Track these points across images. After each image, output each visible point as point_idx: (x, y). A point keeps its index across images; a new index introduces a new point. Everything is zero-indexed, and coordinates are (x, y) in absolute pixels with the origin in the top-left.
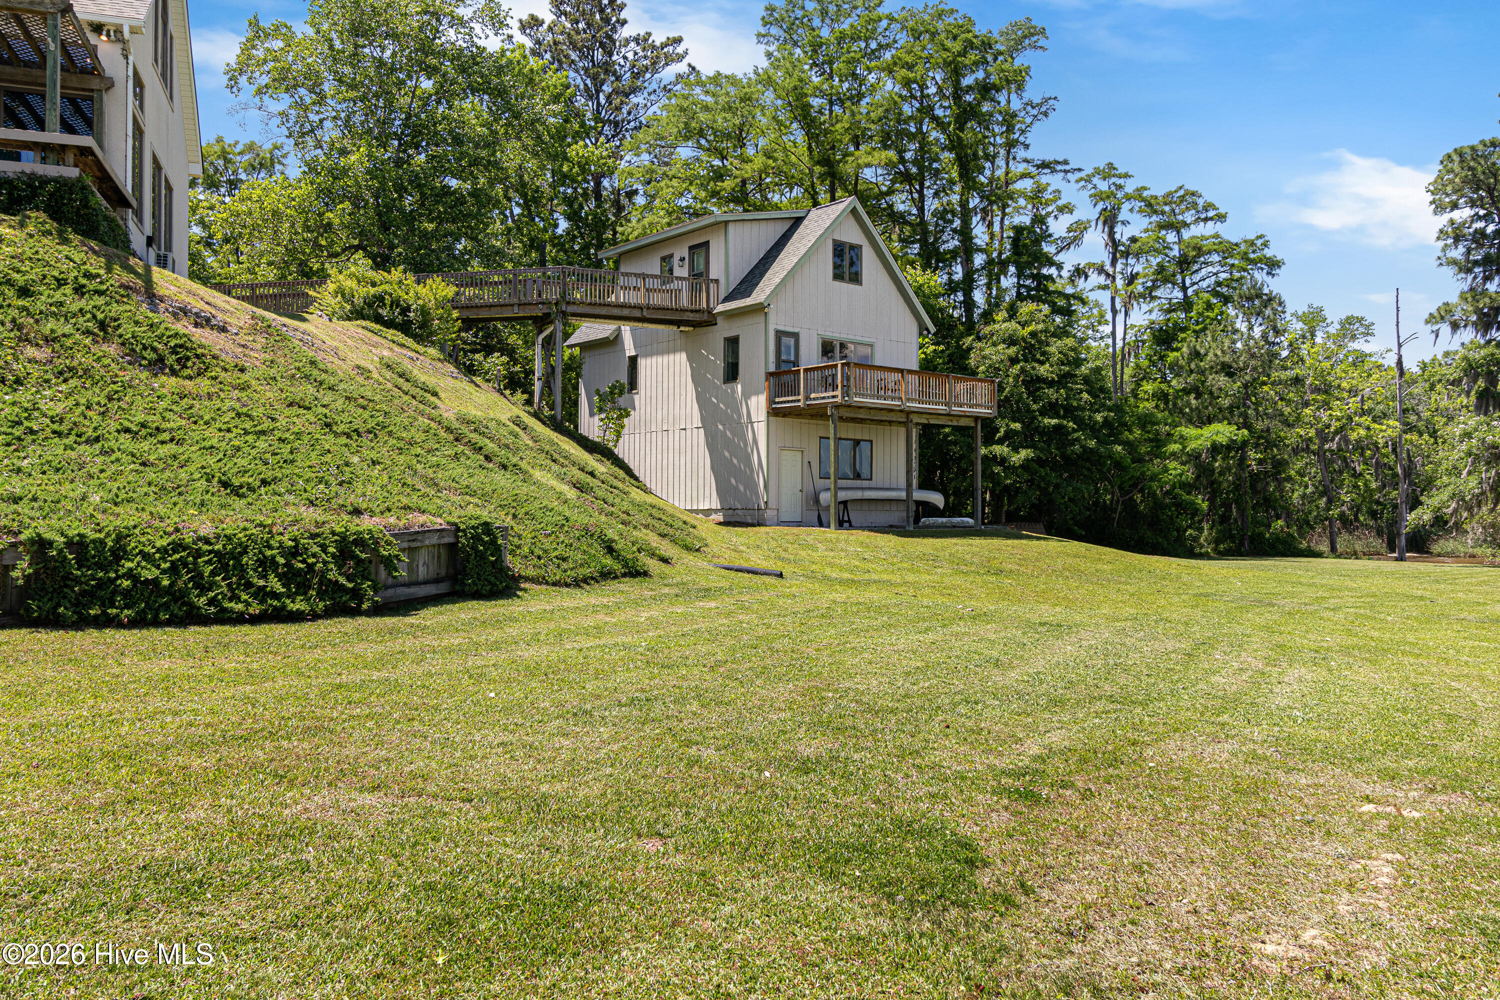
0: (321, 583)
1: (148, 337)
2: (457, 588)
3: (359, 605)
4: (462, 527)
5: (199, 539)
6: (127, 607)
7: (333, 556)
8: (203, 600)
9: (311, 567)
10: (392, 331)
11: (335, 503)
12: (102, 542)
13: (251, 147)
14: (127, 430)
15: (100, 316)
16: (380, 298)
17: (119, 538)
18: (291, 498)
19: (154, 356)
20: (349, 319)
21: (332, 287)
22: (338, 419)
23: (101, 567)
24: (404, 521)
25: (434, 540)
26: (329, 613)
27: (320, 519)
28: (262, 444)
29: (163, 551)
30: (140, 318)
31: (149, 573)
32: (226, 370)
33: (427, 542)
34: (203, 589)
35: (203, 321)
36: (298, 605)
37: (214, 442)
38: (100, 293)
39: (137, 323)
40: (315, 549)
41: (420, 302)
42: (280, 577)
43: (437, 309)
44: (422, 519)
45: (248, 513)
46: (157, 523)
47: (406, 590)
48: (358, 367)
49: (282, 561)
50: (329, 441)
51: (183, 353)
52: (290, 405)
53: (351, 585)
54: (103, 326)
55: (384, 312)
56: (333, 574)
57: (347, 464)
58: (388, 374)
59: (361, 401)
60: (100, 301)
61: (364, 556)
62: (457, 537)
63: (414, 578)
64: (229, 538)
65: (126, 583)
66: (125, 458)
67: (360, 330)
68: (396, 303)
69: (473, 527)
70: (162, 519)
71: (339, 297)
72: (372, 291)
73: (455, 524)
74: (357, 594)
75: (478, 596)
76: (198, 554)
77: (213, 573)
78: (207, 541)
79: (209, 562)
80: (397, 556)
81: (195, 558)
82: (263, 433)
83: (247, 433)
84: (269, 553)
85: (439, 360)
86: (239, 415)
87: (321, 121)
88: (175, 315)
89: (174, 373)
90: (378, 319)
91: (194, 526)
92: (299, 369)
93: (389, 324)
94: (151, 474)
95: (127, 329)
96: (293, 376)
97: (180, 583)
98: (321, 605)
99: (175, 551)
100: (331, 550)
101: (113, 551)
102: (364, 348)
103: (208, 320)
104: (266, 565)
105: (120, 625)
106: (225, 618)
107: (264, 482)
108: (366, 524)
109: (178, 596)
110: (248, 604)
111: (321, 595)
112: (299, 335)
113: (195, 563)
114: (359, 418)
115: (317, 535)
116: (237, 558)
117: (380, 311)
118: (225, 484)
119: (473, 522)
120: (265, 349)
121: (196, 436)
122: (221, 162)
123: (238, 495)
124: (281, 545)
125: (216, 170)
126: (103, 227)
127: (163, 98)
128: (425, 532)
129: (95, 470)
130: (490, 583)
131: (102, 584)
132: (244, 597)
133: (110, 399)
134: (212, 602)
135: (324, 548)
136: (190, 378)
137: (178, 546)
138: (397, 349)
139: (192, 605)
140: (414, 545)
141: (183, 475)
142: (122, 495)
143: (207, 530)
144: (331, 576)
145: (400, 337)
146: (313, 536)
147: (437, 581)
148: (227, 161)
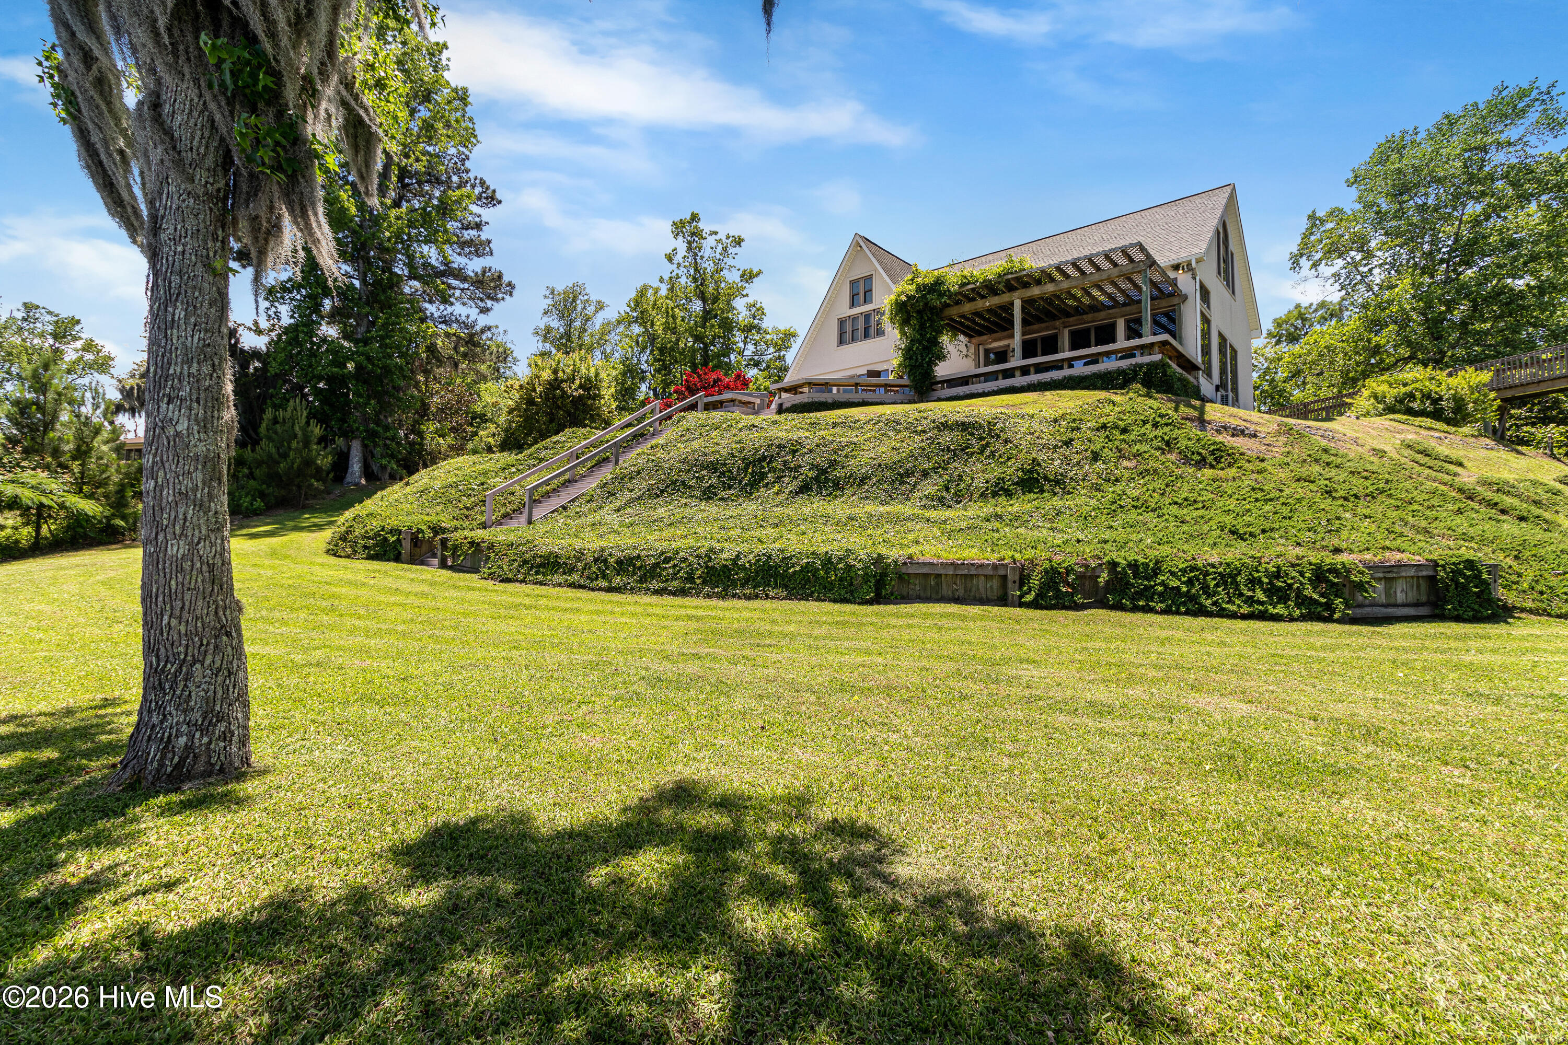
0: (1297, 597)
1: (1197, 447)
2: (1437, 611)
3: (1331, 615)
4: (1441, 563)
5: (1209, 565)
6: (1161, 602)
7: (1310, 579)
8: (1209, 601)
9: (1290, 586)
10: (1420, 419)
11: (1318, 545)
12: (1147, 564)
13: (1322, 305)
14: (1176, 503)
15: (1166, 438)
16: (1411, 396)
17: (1157, 562)
18: (1282, 541)
19: (1199, 458)
20: (1381, 415)
21: (1366, 393)
22: (1339, 488)
23: (1147, 578)
24: (1379, 557)
25: (1412, 572)
26: (1303, 618)
27: (1301, 554)
28: (1267, 508)
29: (1184, 571)
30: (1192, 436)
31: (1174, 583)
32: (1249, 462)
33: (1404, 574)
34: (1209, 596)
35: (1237, 432)
36: (1280, 610)
37: (1231, 507)
38: (1167, 425)
39: (1189, 439)
40: (1294, 574)
41: (1452, 392)
42: (1265, 591)
43: (1472, 393)
44: (1399, 556)
45: (1244, 550)
46: (1180, 554)
47: (1384, 610)
48: (1374, 450)
49: (1266, 580)
50: (1326, 504)
51: (1218, 454)
52: (1298, 480)
53: (1323, 600)
54: (1168, 443)
55: (1415, 405)
56: (1308, 591)
57: (1339, 518)
58: (1407, 452)
59: (1365, 474)
60: (1166, 429)
61: (1336, 580)
62: (1436, 571)
63: (1392, 601)
64: (1228, 565)
65: (1160, 589)
66: (1171, 519)
67: (1388, 422)
68: (1427, 396)
69: (1454, 564)
70: (1184, 553)
71: (1372, 400)
72: (1403, 390)
73: (1435, 561)
74: (1328, 606)
75: (1458, 619)
76: (1207, 574)
77: (1217, 585)
78: (1213, 566)
79: (1214, 579)
80: (1368, 583)
81: (1205, 576)
82: (1271, 500)
83: (1257, 500)
84: (1256, 575)
85: (1472, 436)
86: (1253, 489)
87: (1370, 270)
88: (1217, 431)
89: (1212, 467)
90: (1410, 412)
91: (1207, 556)
92: (1309, 455)
93: (1422, 413)
94: (1185, 528)
95: (1183, 443)
96: (1305, 461)
97: (1193, 591)
98: (1298, 612)
99: (1191, 571)
100: (1307, 575)
101: (1154, 570)
102: (1388, 434)
103: (1242, 431)
104: (1253, 582)
105: (1157, 612)
106: (1222, 614)
107: (1264, 531)
108: (1344, 558)
109: (1193, 599)
110: (1239, 606)
111: (1298, 605)
112: (1321, 432)
113: (1204, 579)
114: (1358, 485)
115: (1298, 565)
116: (1233, 577)
117: (1411, 405)
118: (1233, 533)
119: (1454, 560)
120: (1285, 445)
121: (1221, 504)
122: (1299, 322)
123: (1242, 539)
124: (1266, 570)
125: (1296, 328)
126: (1177, 385)
127: (1226, 294)
128: (1400, 566)
129: (1152, 526)
130: (1473, 609)
131: (1147, 588)
132: (1237, 602)
133: (1167, 486)
134: (1215, 603)
135: (1302, 574)
136: (1223, 469)
137: (1193, 569)
138: (1423, 432)
139: (1200, 604)
140: (1390, 575)
141: (1206, 527)
142: (1165, 539)
143: (1215, 560)
144: (1306, 593)
145: (1428, 422)
146: (1293, 566)
147: (1416, 605)
148: (1304, 320)
